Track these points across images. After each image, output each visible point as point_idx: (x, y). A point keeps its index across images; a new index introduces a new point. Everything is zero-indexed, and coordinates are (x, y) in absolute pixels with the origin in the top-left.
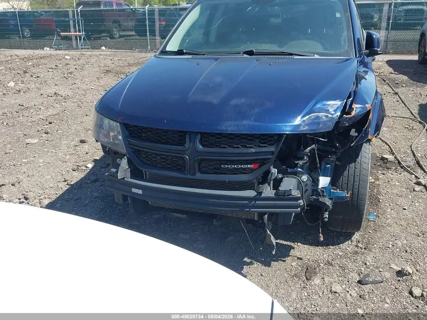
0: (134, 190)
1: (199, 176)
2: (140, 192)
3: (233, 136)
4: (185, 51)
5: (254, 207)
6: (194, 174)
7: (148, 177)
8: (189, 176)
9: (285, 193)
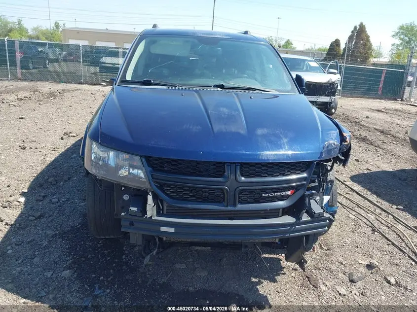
0: (163, 229)
1: (240, 207)
2: (172, 230)
3: (271, 165)
4: (152, 81)
5: (294, 232)
6: (235, 205)
7: (165, 212)
8: (229, 208)
9: (319, 215)
